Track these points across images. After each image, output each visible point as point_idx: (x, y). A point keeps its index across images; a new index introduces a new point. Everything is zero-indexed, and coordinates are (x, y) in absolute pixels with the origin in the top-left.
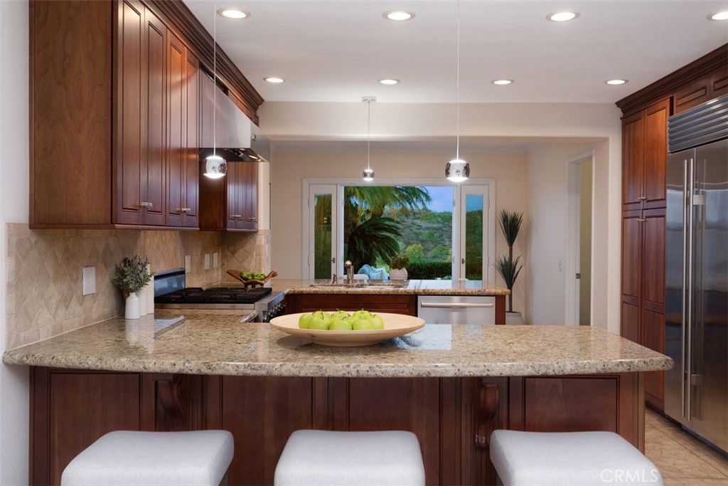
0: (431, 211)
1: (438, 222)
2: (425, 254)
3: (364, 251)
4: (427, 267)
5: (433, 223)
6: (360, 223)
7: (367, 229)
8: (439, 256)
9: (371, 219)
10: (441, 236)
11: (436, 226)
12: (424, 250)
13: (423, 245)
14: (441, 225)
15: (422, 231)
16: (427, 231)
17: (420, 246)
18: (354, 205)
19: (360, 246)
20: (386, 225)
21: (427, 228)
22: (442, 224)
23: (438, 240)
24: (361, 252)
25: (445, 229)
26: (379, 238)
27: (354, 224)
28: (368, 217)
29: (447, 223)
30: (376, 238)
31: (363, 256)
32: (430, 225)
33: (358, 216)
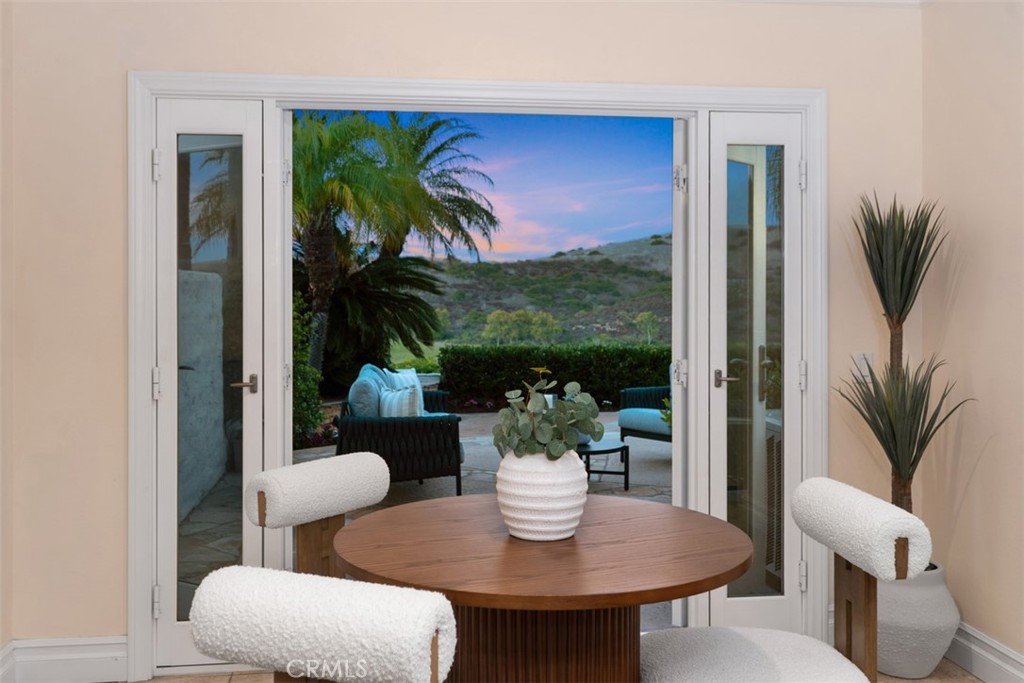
0: (460, 261)
1: (471, 277)
2: (453, 323)
3: (364, 327)
4: (491, 357)
5: (463, 277)
6: (355, 268)
7: (370, 282)
8: (473, 325)
9: (379, 260)
10: (475, 296)
11: (467, 282)
12: (450, 317)
13: (448, 309)
14: (474, 281)
15: (447, 289)
16: (455, 290)
17: (445, 310)
18: (344, 232)
19: (356, 319)
20: (412, 272)
21: (455, 286)
22: (476, 279)
23: (471, 302)
24: (358, 329)
25: (481, 287)
26: (395, 299)
27: (344, 270)
28: (374, 256)
29: (483, 278)
30: (388, 299)
31: (363, 339)
32: (460, 281)
33: (352, 253)
